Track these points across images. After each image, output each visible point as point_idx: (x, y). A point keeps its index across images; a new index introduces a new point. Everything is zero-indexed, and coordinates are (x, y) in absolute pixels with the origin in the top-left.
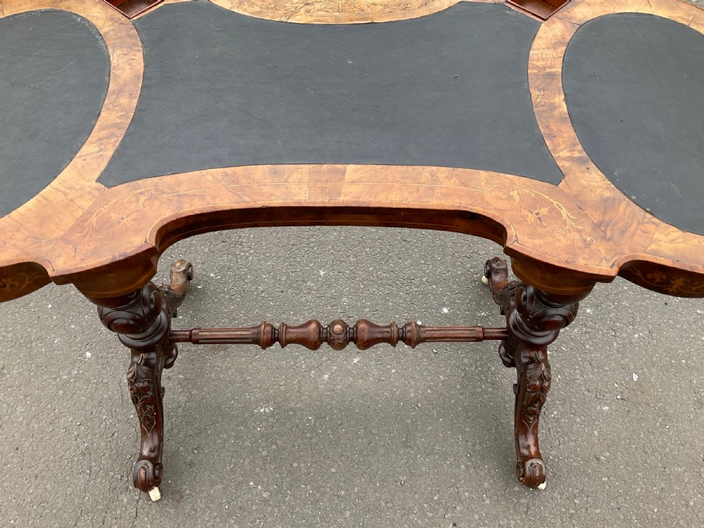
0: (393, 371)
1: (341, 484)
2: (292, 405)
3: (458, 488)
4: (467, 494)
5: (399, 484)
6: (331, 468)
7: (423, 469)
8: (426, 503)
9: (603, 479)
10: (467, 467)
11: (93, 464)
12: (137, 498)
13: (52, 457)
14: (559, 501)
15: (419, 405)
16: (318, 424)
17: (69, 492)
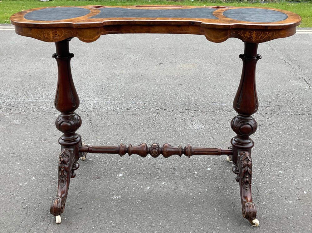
0: (182, 187)
1: (153, 222)
2: (130, 196)
3: (213, 225)
4: (218, 228)
5: (183, 223)
6: (149, 216)
7: (196, 218)
8: (197, 230)
9: (290, 225)
10: (218, 219)
11: (29, 212)
12: (49, 223)
13: (9, 209)
14: (268, 231)
15: (195, 198)
16: (143, 202)
17: (14, 220)
